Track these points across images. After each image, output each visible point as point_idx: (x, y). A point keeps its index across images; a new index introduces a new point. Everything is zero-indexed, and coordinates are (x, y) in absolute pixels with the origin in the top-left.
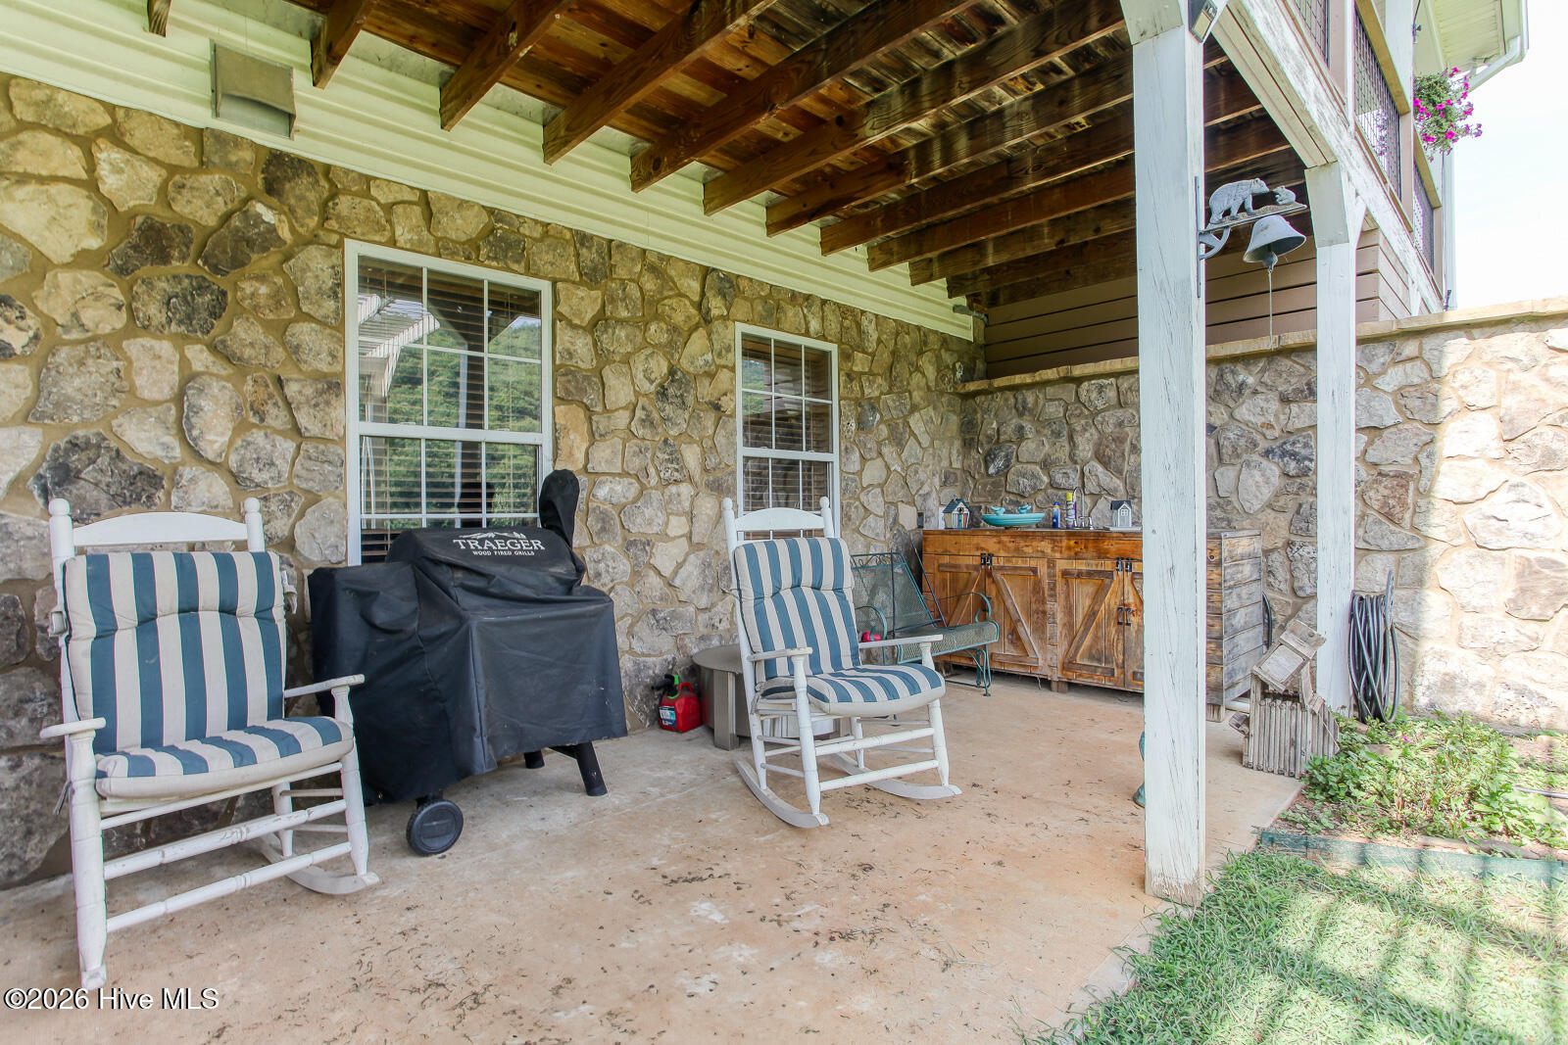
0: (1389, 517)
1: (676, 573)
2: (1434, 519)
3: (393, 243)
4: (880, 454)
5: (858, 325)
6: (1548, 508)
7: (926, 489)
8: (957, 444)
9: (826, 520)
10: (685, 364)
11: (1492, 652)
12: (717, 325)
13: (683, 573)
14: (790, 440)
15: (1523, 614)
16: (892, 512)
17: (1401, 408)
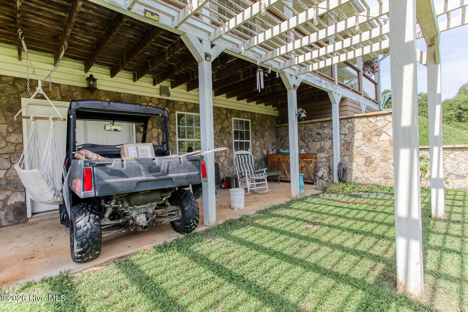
0: (348, 150)
1: (223, 162)
2: (354, 150)
3: (182, 111)
4: (259, 140)
5: (254, 115)
6: (369, 148)
7: (268, 146)
8: (275, 137)
9: (249, 152)
10: (224, 126)
11: (362, 172)
12: (229, 119)
13: (225, 162)
14: (242, 138)
15: (366, 165)
16: (262, 151)
17: (349, 131)
